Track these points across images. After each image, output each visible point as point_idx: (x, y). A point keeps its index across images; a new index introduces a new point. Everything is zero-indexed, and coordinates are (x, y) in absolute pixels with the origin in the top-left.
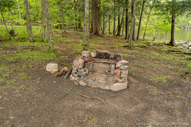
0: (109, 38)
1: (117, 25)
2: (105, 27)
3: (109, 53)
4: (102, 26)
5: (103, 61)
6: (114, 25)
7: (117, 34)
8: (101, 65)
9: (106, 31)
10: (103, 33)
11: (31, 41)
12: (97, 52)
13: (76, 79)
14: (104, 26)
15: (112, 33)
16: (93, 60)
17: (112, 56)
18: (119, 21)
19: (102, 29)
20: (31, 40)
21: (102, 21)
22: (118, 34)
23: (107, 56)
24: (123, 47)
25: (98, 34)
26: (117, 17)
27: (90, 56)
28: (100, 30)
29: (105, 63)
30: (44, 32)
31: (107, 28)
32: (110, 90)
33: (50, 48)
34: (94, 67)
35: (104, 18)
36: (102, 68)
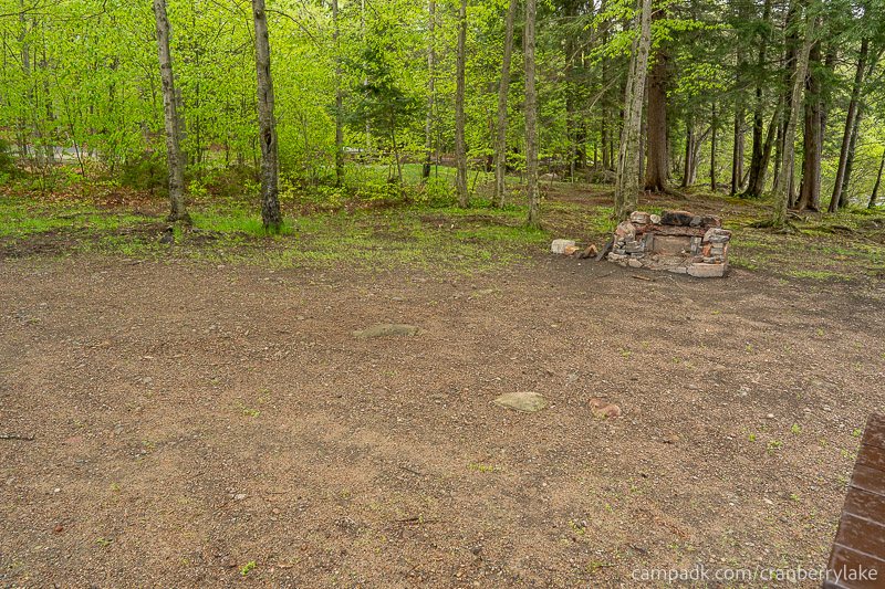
0: (707, 204)
1: (748, 150)
2: (693, 164)
3: (691, 214)
4: (680, 158)
5: (675, 230)
6: (735, 150)
7: (749, 189)
8: (670, 240)
9: (700, 177)
10: (684, 185)
11: (461, 207)
12: (663, 213)
13: (622, 257)
14: (687, 156)
15: (726, 187)
16: (654, 229)
17: (696, 221)
18: (758, 134)
19: (682, 168)
20: (462, 203)
21: (683, 136)
22: (754, 191)
23: (685, 222)
24: (751, 226)
25: (660, 188)
26: (749, 118)
27: (649, 221)
28: (672, 175)
29: (680, 236)
30: (499, 179)
31: (703, 168)
32: (687, 275)
33: (530, 219)
34: (656, 244)
35: (690, 125)
36: (674, 245)
